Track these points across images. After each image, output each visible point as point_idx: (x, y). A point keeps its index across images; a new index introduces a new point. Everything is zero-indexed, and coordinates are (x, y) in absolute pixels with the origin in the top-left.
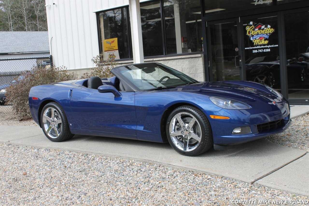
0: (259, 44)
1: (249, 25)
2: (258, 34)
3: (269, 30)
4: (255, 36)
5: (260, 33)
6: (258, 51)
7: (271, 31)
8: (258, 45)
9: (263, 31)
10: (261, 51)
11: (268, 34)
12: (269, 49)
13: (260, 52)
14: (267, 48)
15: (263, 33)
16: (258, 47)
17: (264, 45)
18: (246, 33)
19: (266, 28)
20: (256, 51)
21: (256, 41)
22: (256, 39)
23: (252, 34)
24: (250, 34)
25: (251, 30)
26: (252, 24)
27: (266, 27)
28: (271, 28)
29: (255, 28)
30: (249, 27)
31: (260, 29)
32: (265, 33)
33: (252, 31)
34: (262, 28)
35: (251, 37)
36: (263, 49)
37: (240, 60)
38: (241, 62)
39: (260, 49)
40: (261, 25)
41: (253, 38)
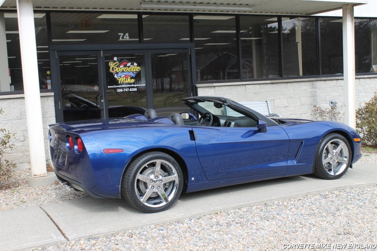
0: (125, 82)
1: (113, 62)
2: (123, 72)
4: (119, 73)
5: (126, 70)
6: (123, 89)
7: (138, 69)
9: (128, 68)
10: (127, 90)
11: (135, 72)
12: (136, 89)
13: (125, 91)
14: (133, 87)
15: (129, 71)
16: (123, 86)
17: (131, 84)
18: (109, 69)
19: (132, 66)
20: (121, 90)
21: (121, 78)
22: (121, 77)
24: (114, 71)
26: (116, 60)
27: (132, 64)
28: (138, 66)
29: (120, 65)
30: (113, 63)
31: (125, 66)
32: (131, 71)
33: (116, 67)
34: (127, 66)
35: (116, 75)
36: (129, 88)
37: (102, 101)
38: (103, 102)
39: (125, 88)
40: (126, 62)
41: (117, 76)
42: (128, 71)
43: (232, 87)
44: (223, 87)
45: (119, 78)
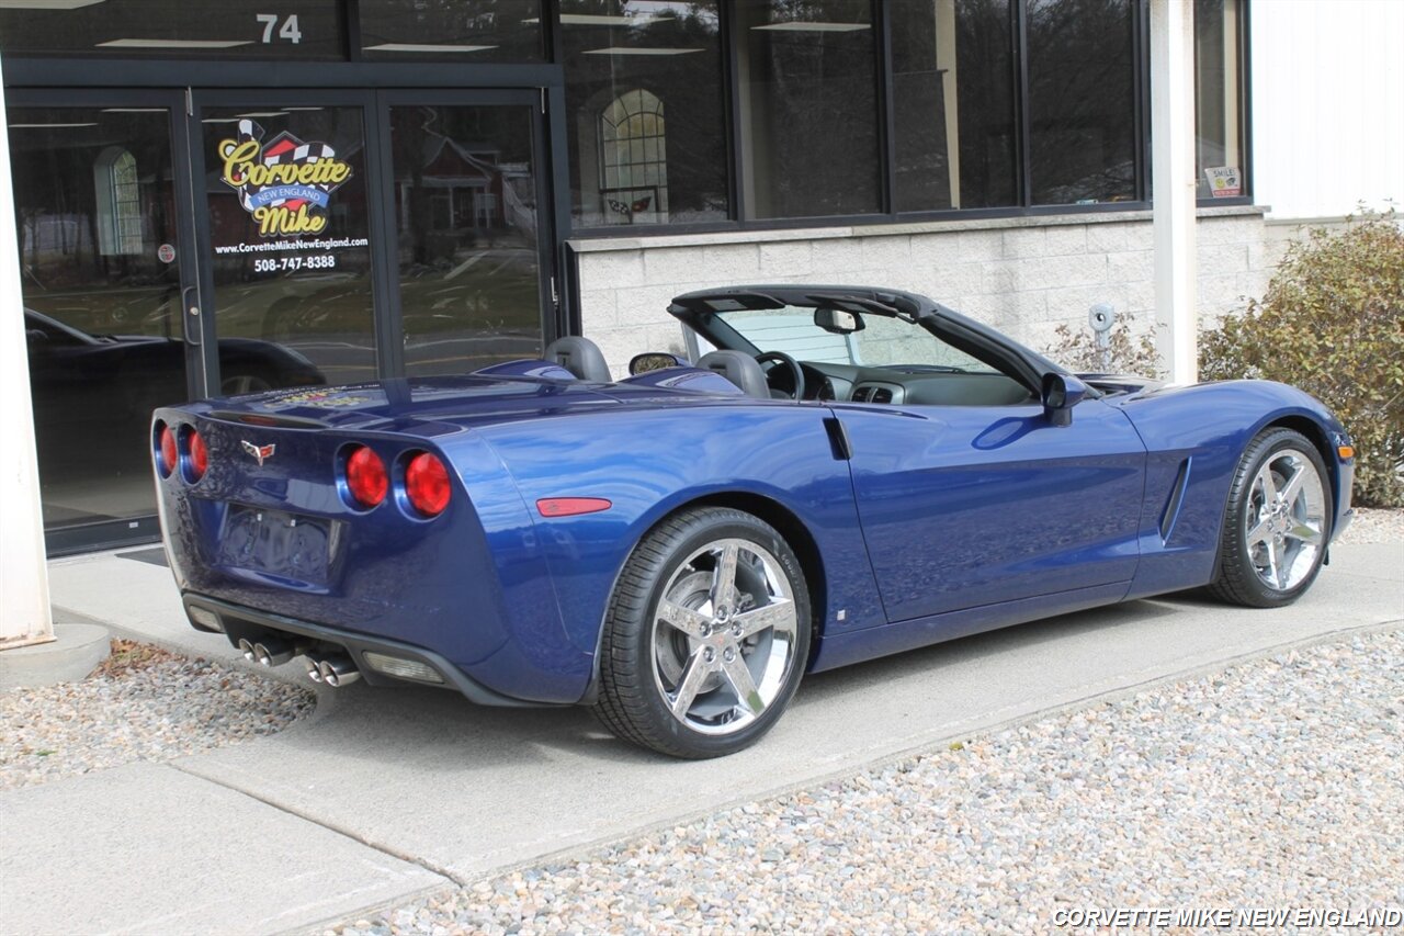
0: (285, 230)
1: (235, 138)
2: (277, 183)
3: (326, 168)
4: (263, 189)
5: (288, 178)
6: (278, 262)
7: (338, 172)
8: (279, 238)
9: (299, 169)
10: (296, 263)
11: (326, 187)
12: (331, 258)
13: (288, 269)
14: (320, 252)
15: (304, 181)
17: (309, 237)
18: (222, 174)
19: (316, 158)
20: (271, 265)
21: (270, 213)
22: (268, 206)
23: (249, 182)
24: (240, 179)
25: (246, 162)
26: (250, 133)
27: (315, 151)
28: (336, 160)
29: (265, 153)
30: (236, 147)
31: (286, 158)
32: (311, 182)
33: (250, 164)
34: (295, 158)
35: (248, 196)
36: (304, 253)
37: (194, 311)
38: (198, 316)
39: (289, 254)
40: (291, 141)
41: (253, 202)
42: (297, 180)
43: (708, 253)
44: (673, 254)
45: (261, 213)
